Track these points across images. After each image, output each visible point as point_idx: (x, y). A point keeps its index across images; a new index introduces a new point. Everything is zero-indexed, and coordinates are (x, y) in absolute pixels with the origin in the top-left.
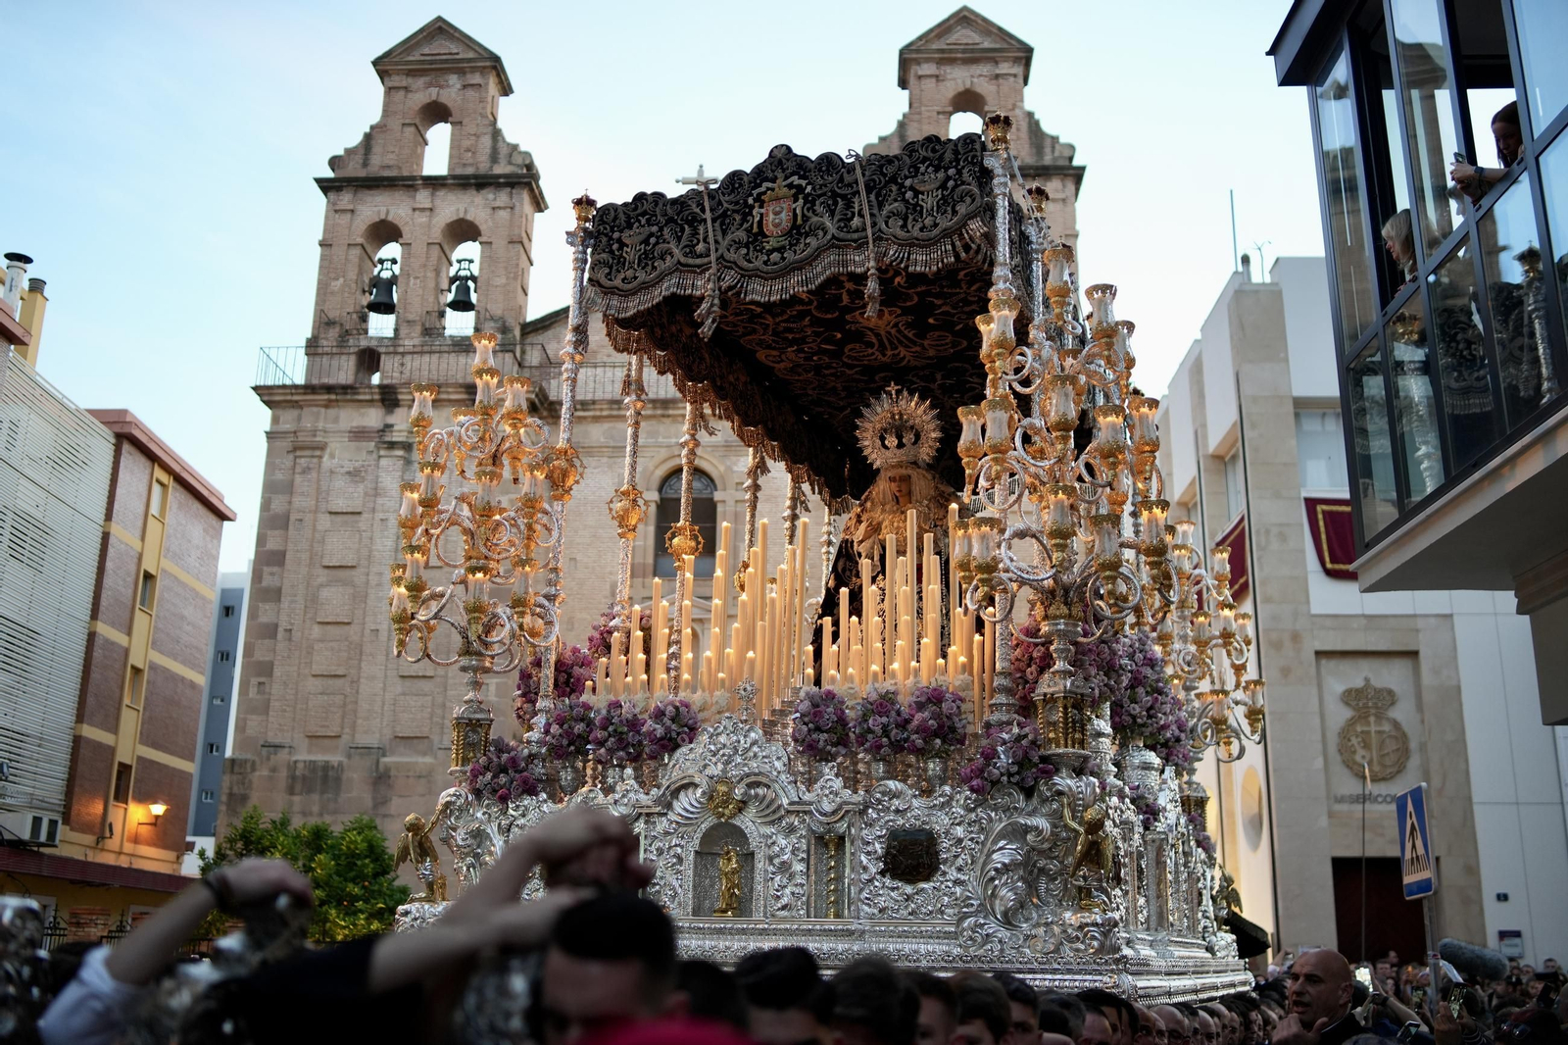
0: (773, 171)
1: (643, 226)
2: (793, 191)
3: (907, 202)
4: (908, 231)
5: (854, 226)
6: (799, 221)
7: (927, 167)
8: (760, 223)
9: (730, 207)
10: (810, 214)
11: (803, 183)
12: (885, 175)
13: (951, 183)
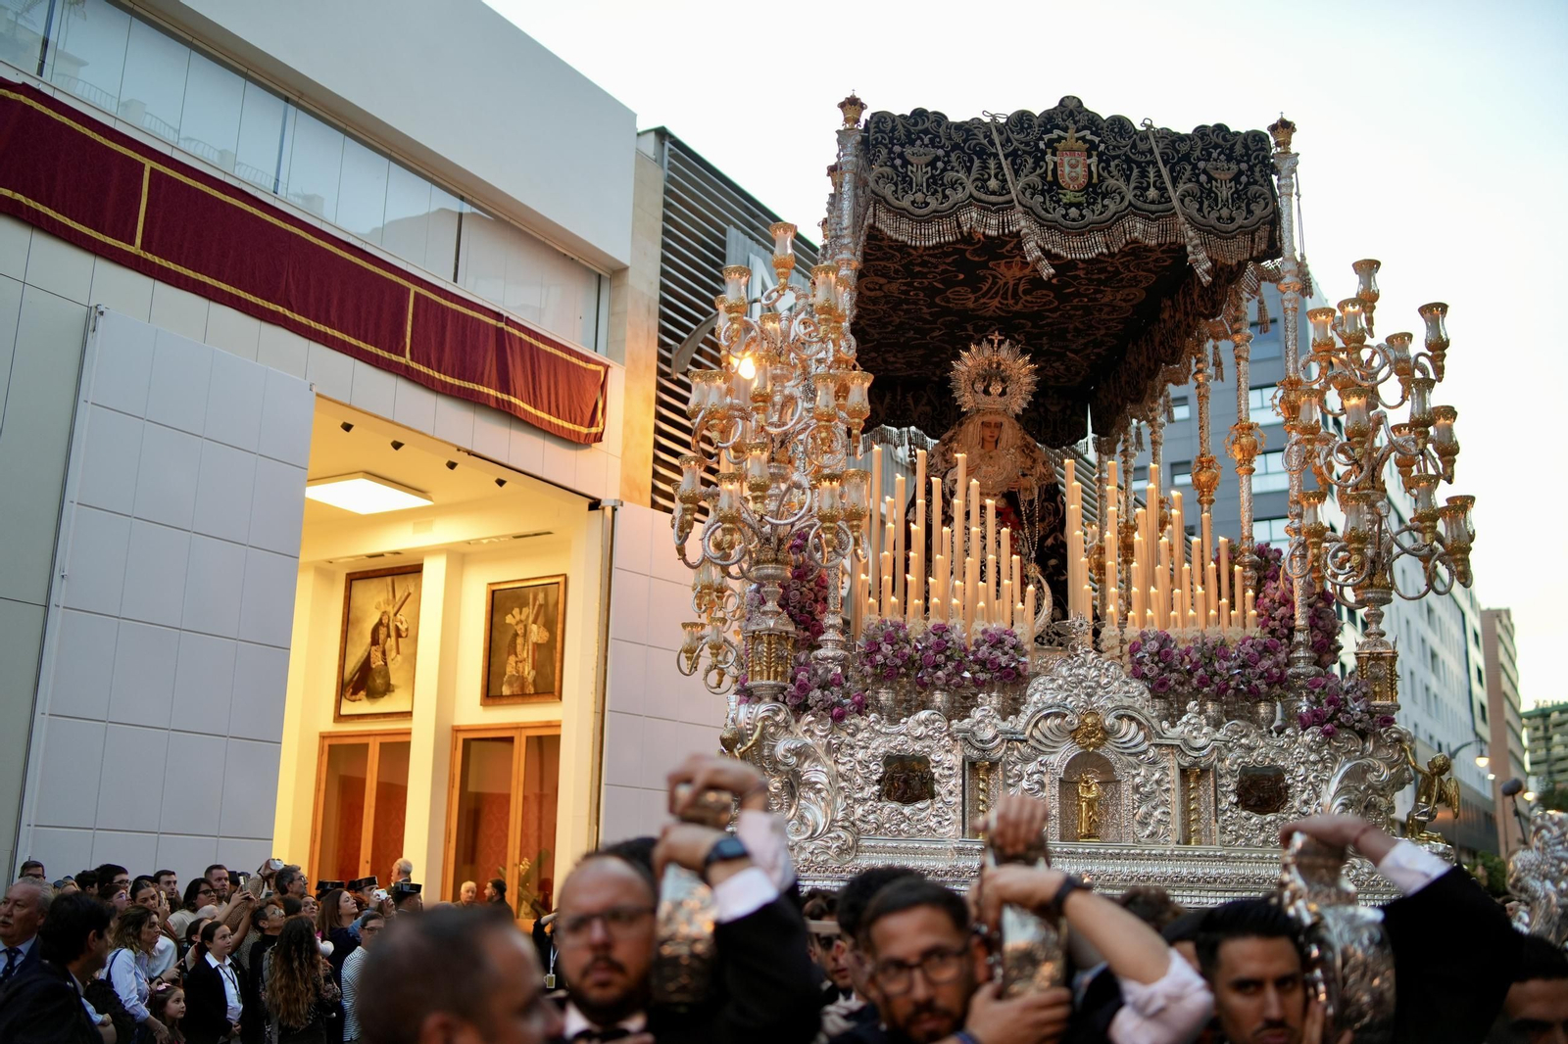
0: (1064, 120)
1: (927, 146)
2: (1087, 145)
3: (1201, 185)
4: (1204, 217)
5: (1150, 197)
6: (1095, 180)
7: (1219, 154)
8: (1055, 171)
9: (1022, 147)
10: (1105, 174)
11: (1097, 140)
12: (1178, 152)
13: (1244, 179)
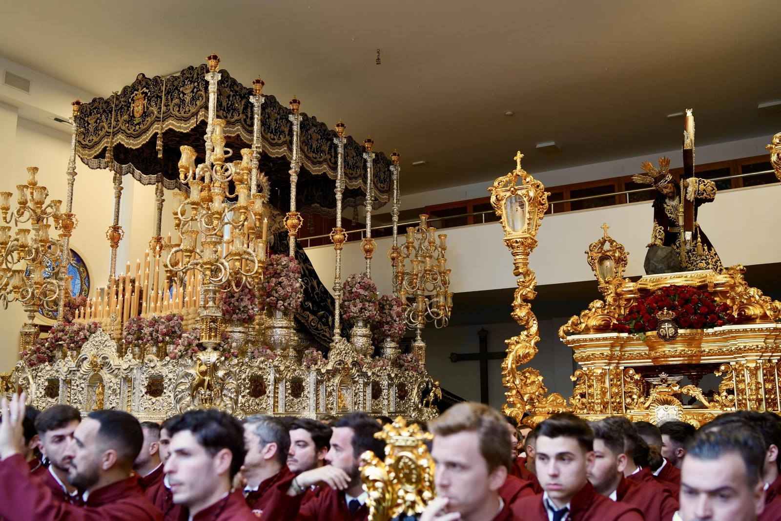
0: (138, 86)
1: (95, 114)
2: (144, 95)
3: (181, 99)
4: (180, 113)
6: (146, 110)
7: (188, 82)
8: (133, 110)
9: (124, 103)
10: (149, 106)
11: (147, 91)
12: (174, 86)
13: (195, 90)
